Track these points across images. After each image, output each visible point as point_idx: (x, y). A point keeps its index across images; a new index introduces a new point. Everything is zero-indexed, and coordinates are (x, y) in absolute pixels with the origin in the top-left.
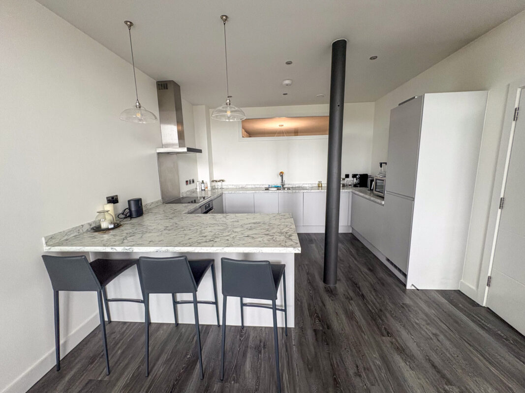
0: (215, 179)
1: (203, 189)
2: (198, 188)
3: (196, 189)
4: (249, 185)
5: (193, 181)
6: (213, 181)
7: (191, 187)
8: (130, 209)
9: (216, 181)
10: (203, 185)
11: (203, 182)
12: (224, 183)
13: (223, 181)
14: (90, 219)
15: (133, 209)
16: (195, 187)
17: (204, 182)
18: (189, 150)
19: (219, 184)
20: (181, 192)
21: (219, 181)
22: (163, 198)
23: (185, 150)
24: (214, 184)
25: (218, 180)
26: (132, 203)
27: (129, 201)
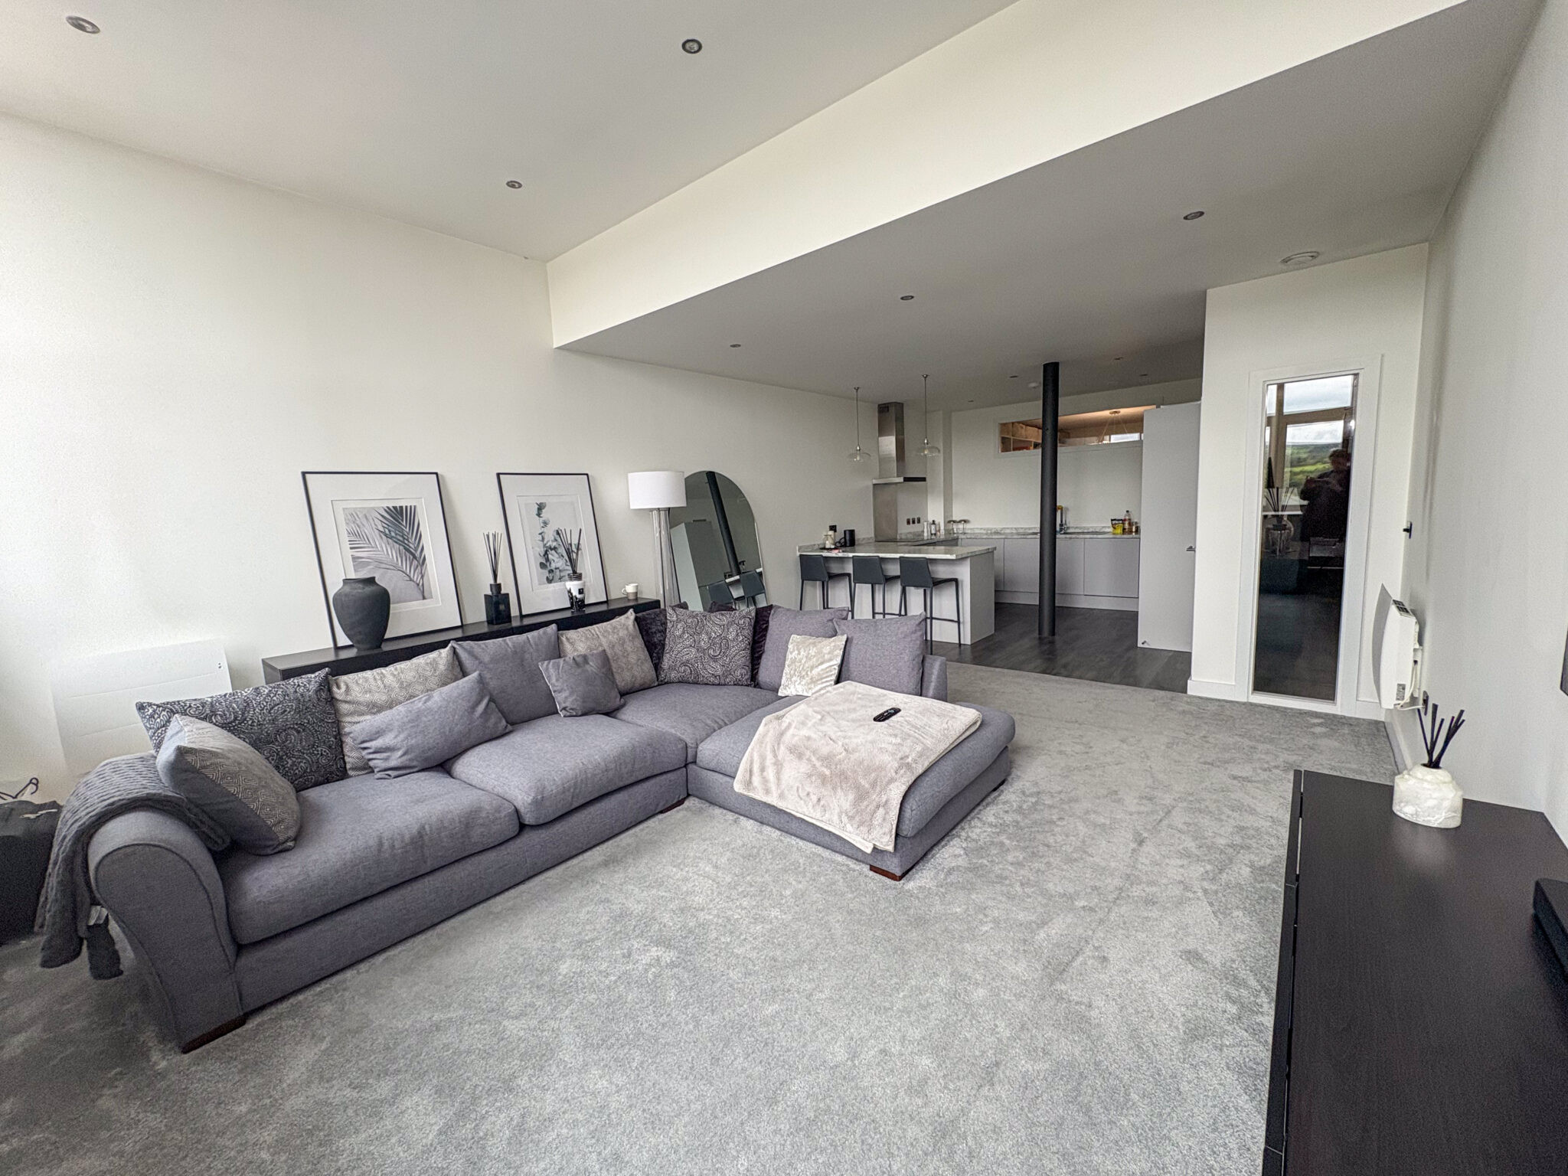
0: (954, 519)
1: (933, 532)
2: (925, 530)
3: (923, 532)
5: (919, 521)
6: (950, 522)
7: (914, 528)
8: (845, 538)
9: (954, 522)
10: (933, 527)
11: (934, 522)
12: (968, 526)
13: (965, 521)
14: (819, 542)
15: (848, 538)
16: (921, 530)
17: (936, 522)
18: (906, 479)
19: (961, 526)
20: (899, 532)
21: (960, 522)
22: (876, 536)
23: (901, 480)
24: (950, 526)
25: (958, 520)
26: (847, 533)
27: (845, 531)
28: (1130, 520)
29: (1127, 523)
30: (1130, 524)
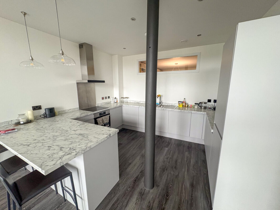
1: (115, 102)
5: (109, 97)
6: (122, 98)
7: (106, 101)
12: (128, 99)
16: (110, 101)
17: (116, 98)
18: (90, 81)
20: (97, 103)
22: (79, 107)
23: (87, 81)
25: (125, 97)
28: (185, 102)
29: (184, 103)
30: (185, 104)
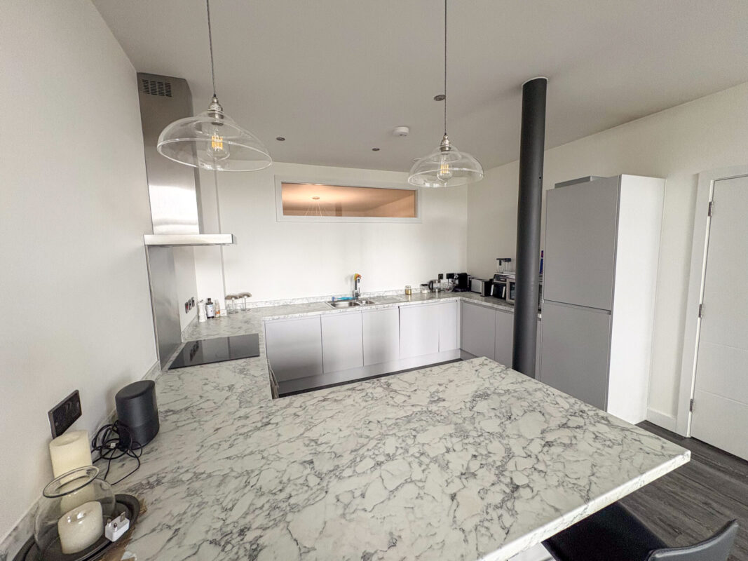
0: (232, 293)
2: (201, 314)
3: (199, 316)
4: (298, 299)
5: (193, 302)
7: (192, 315)
9: (235, 297)
10: (210, 307)
11: (209, 302)
12: (248, 300)
13: (248, 295)
16: (196, 313)
17: (212, 301)
19: (239, 301)
20: (182, 331)
21: (241, 296)
24: (232, 302)
25: (239, 294)
